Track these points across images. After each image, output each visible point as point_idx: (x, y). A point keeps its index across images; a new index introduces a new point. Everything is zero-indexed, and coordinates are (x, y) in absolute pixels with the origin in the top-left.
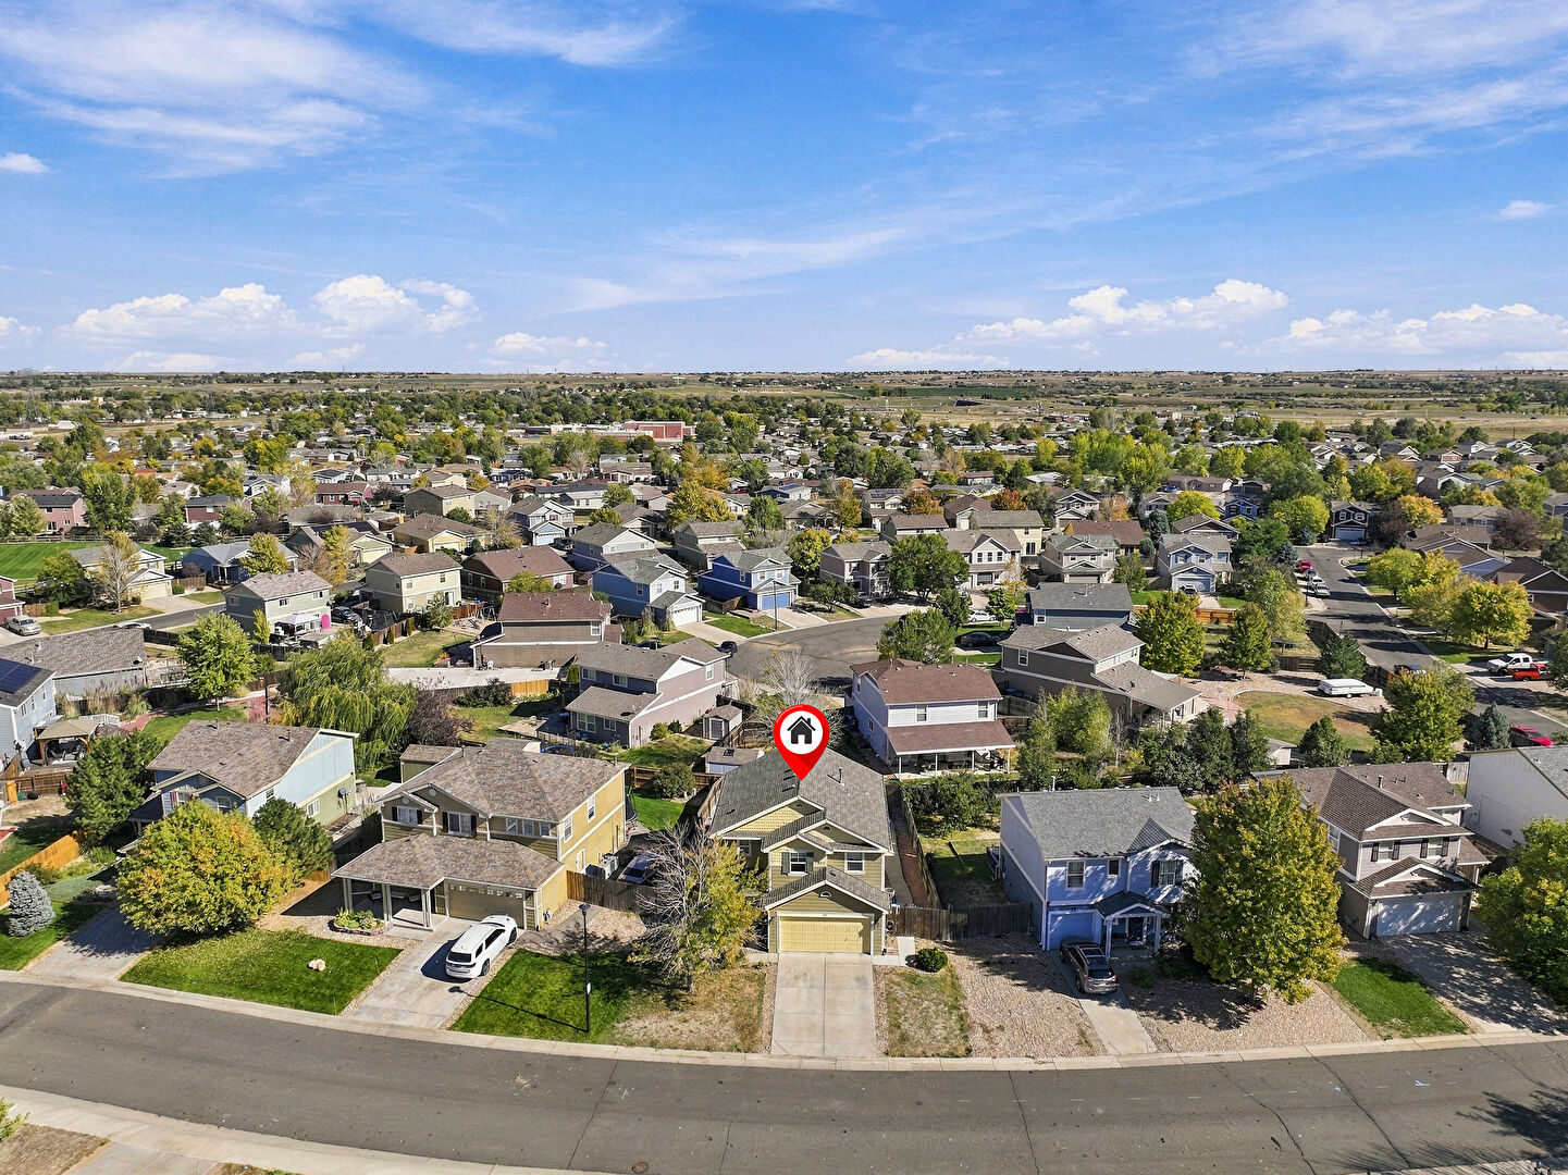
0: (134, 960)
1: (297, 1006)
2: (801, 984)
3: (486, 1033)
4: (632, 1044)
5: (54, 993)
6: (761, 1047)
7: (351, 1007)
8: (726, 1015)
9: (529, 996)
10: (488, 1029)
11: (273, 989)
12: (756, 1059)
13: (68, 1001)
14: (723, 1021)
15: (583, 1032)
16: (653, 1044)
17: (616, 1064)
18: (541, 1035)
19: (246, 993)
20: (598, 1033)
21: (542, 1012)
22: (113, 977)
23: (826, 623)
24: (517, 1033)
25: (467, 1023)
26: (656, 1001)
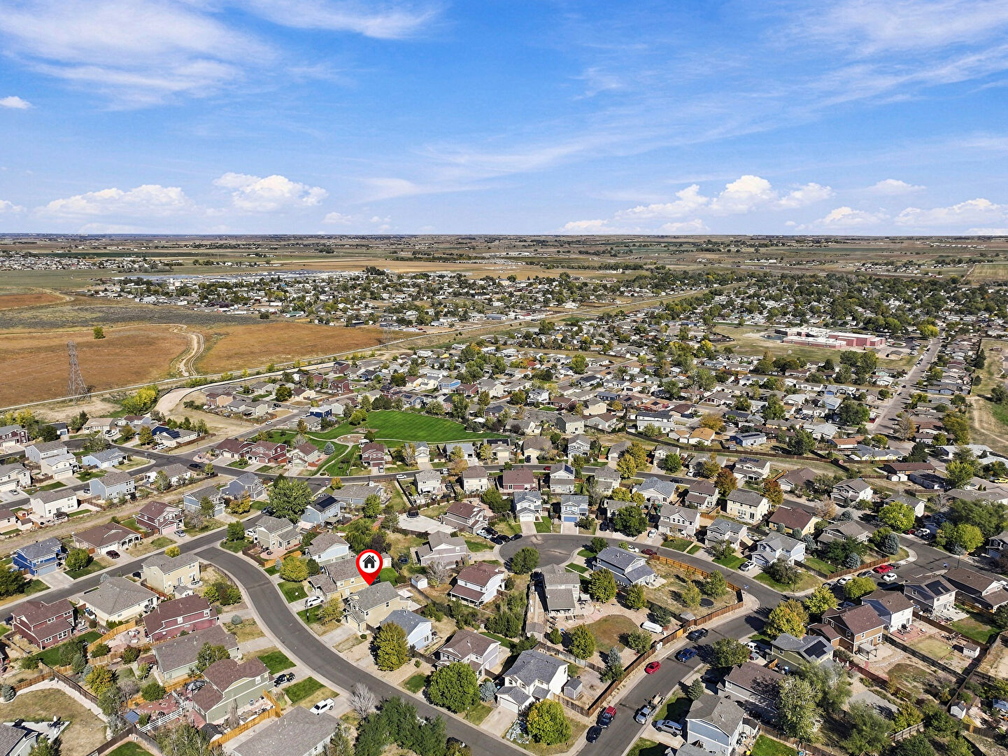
0: (283, 581)
1: (287, 599)
3: (299, 616)
5: (270, 582)
7: (292, 603)
11: (289, 595)
13: (269, 585)
19: (285, 594)
22: (278, 583)
24: (302, 618)
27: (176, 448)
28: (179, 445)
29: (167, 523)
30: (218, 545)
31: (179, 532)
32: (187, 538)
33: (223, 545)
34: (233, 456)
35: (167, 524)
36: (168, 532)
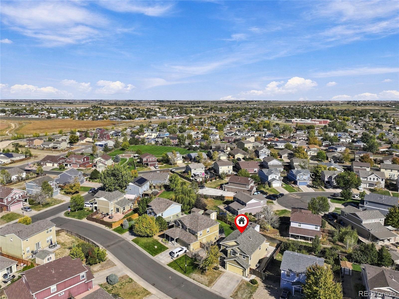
0: (135, 237)
1: (150, 253)
2: (226, 278)
3: (171, 267)
4: (190, 278)
5: (123, 240)
6: (210, 286)
7: (156, 256)
8: (209, 278)
9: (182, 263)
10: (172, 267)
11: (148, 249)
12: (208, 289)
13: (124, 242)
14: (208, 279)
15: (185, 273)
16: (194, 279)
17: (186, 280)
18: (179, 271)
19: (145, 249)
20: (187, 274)
21: (181, 267)
22: (131, 240)
23: (314, 191)
24: (175, 269)
25: (170, 265)
26: (200, 271)
27: (11, 163)
28: (13, 162)
29: (14, 201)
30: (62, 215)
31: (25, 209)
32: (34, 212)
33: (67, 214)
34: (53, 165)
35: (14, 203)
36: (16, 209)
